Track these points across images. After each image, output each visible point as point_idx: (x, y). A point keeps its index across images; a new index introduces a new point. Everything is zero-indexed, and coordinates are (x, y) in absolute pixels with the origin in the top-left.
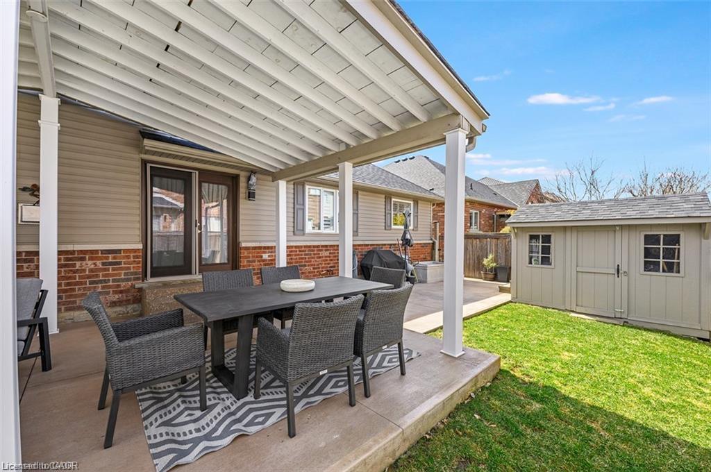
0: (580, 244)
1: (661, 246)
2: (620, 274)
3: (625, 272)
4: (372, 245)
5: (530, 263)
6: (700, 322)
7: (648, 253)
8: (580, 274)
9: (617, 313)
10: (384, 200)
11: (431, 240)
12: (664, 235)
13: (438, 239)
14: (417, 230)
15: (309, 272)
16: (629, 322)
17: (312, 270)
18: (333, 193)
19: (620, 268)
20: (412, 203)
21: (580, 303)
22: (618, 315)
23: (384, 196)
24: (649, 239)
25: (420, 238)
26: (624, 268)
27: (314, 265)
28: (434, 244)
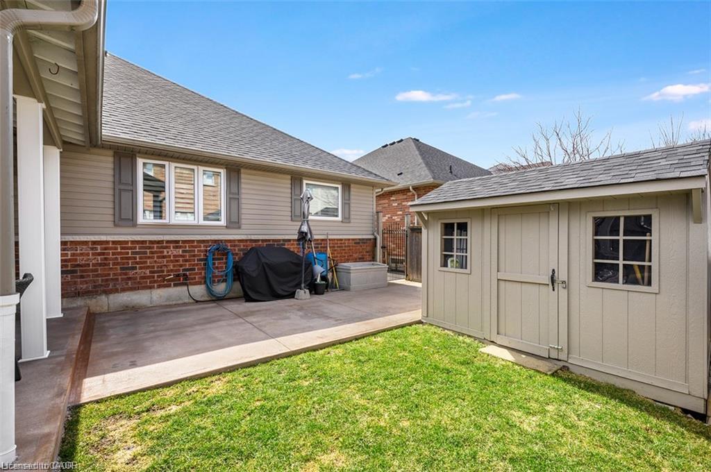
0: (502, 236)
1: (621, 238)
2: (556, 285)
3: (563, 282)
4: (263, 241)
5: (445, 265)
6: (686, 379)
7: (600, 250)
8: (502, 283)
9: (551, 350)
10: (290, 182)
11: (373, 234)
12: (626, 218)
13: (381, 233)
14: (349, 222)
15: (142, 278)
16: (570, 366)
17: (148, 274)
18: (193, 170)
19: (556, 274)
20: (340, 187)
21: (502, 331)
22: (554, 355)
23: (289, 177)
24: (601, 225)
25: (351, 233)
26: (562, 276)
27: (153, 267)
28: (375, 239)
